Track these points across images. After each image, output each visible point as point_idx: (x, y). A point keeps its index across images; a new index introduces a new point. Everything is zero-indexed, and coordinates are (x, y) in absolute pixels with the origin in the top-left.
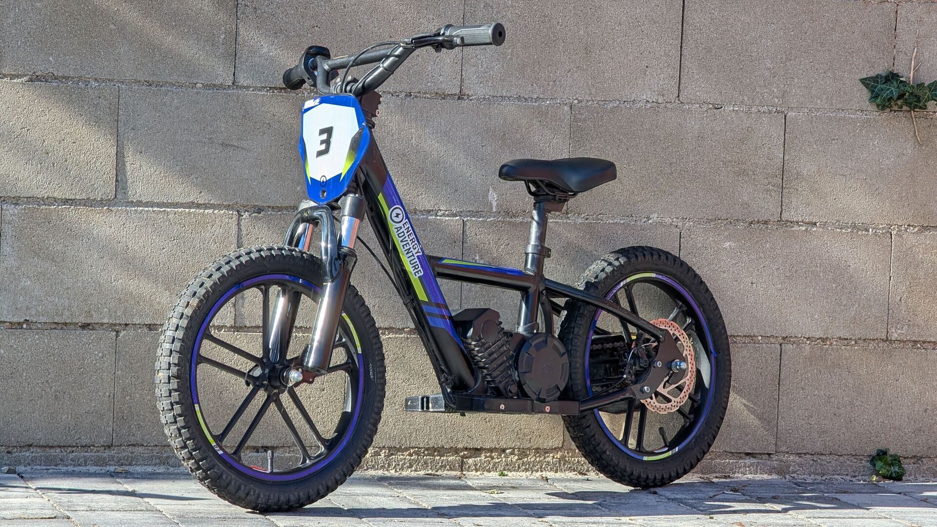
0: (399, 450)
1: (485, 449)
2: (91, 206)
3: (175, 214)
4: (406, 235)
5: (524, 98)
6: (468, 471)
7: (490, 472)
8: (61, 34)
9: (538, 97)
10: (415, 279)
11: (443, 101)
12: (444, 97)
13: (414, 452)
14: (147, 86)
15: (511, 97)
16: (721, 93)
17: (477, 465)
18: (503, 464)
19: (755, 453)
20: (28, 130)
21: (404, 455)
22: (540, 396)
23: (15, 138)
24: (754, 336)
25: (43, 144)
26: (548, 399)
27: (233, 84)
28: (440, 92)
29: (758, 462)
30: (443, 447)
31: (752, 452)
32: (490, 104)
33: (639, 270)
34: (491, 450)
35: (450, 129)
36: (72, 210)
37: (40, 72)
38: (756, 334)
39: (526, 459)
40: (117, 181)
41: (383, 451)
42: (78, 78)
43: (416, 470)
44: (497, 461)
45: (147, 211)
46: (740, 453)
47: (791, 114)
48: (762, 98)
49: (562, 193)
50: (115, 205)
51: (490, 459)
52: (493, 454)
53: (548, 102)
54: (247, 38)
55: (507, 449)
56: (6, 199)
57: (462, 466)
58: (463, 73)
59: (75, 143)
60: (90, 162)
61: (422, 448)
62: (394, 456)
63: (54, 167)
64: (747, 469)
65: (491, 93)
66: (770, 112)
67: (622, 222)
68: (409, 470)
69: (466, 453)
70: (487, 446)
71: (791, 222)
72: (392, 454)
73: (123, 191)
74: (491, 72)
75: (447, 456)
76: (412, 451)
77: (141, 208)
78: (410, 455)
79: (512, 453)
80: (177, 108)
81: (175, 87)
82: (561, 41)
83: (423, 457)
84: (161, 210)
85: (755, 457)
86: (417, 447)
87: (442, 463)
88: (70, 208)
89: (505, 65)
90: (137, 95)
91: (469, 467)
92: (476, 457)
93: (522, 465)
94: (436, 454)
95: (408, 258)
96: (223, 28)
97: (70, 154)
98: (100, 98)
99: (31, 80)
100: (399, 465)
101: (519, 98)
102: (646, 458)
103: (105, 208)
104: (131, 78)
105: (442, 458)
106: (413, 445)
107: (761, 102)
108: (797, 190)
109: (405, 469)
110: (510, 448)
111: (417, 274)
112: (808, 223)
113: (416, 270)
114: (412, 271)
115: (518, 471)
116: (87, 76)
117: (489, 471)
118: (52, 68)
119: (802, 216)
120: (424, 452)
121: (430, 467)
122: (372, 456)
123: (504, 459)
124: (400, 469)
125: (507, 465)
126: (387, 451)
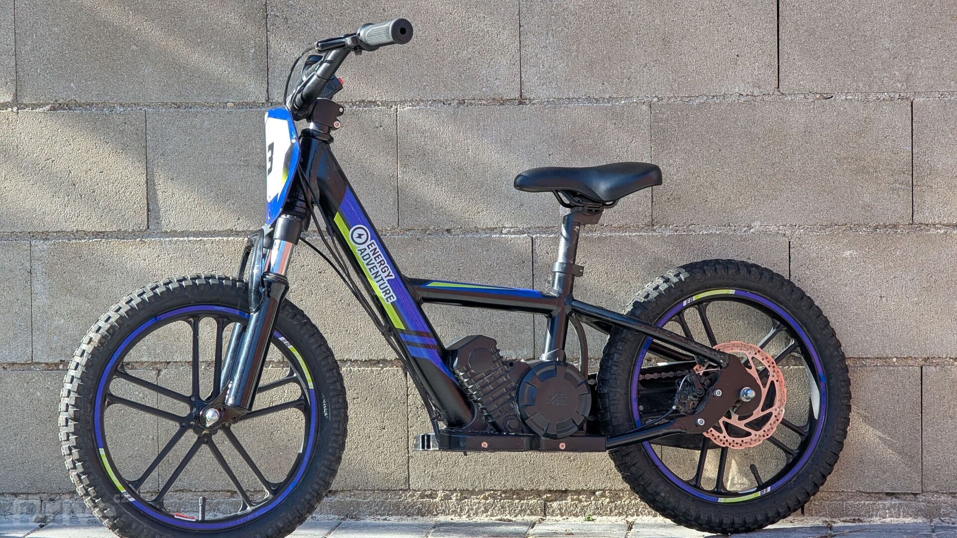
0: (473, 492)
1: (571, 491)
2: (124, 239)
3: (212, 243)
4: (372, 257)
5: (595, 99)
6: (552, 515)
7: (578, 516)
8: (82, 59)
9: (610, 97)
10: (388, 305)
11: (502, 107)
12: (503, 102)
13: (489, 495)
14: (175, 108)
15: (579, 98)
16: (830, 80)
17: (562, 509)
18: (592, 508)
19: (898, 493)
20: (53, 161)
21: (479, 499)
22: (548, 432)
23: (39, 170)
24: (887, 357)
25: (69, 175)
26: (559, 435)
27: (267, 101)
28: (497, 97)
29: (900, 504)
30: (522, 489)
31: (891, 492)
32: (555, 108)
33: (710, 287)
34: (578, 492)
35: (511, 138)
36: (104, 243)
37: (62, 100)
38: (890, 356)
39: (619, 502)
40: (148, 210)
41: (455, 494)
42: (102, 104)
43: (492, 515)
44: (586, 504)
45: (182, 241)
46: (879, 493)
47: (918, 100)
48: (880, 83)
49: (592, 203)
50: (149, 236)
51: (577, 502)
52: (581, 497)
53: (623, 102)
54: (279, 51)
55: (596, 491)
56: (35, 234)
57: (545, 511)
58: (523, 75)
59: (102, 172)
60: (119, 191)
61: (498, 490)
62: (467, 500)
63: (82, 198)
64: (887, 511)
65: (556, 95)
66: (892, 99)
67: (718, 233)
68: (485, 514)
69: (549, 495)
70: (573, 487)
71: (927, 225)
72: (465, 498)
73: (156, 221)
74: (555, 72)
75: (527, 499)
76: (487, 494)
77: (176, 239)
78: (486, 498)
79: (603, 496)
80: (209, 130)
81: (205, 108)
82: (634, 33)
83: (501, 500)
84: (198, 239)
85: (899, 498)
86: (492, 490)
87: (521, 507)
88: (101, 241)
89: (570, 63)
90: (165, 118)
91: (553, 511)
92: (562, 500)
93: (615, 509)
94: (515, 497)
95: (377, 282)
96: (252, 42)
97: (98, 184)
98: (125, 123)
99: (53, 109)
100: (472, 509)
101: (589, 99)
102: (721, 500)
103: (138, 240)
104: (158, 101)
105: (522, 502)
106: (488, 487)
107: (880, 88)
108: (931, 187)
109: (480, 514)
110: (600, 490)
111: (389, 299)
112: (948, 225)
113: (387, 296)
114: (383, 297)
115: (610, 515)
116: (110, 101)
117: (576, 515)
118: (75, 95)
119: (939, 217)
120: (501, 495)
121: (508, 512)
122: (442, 500)
123: (593, 502)
124: (474, 514)
125: (597, 508)
126: (459, 494)
